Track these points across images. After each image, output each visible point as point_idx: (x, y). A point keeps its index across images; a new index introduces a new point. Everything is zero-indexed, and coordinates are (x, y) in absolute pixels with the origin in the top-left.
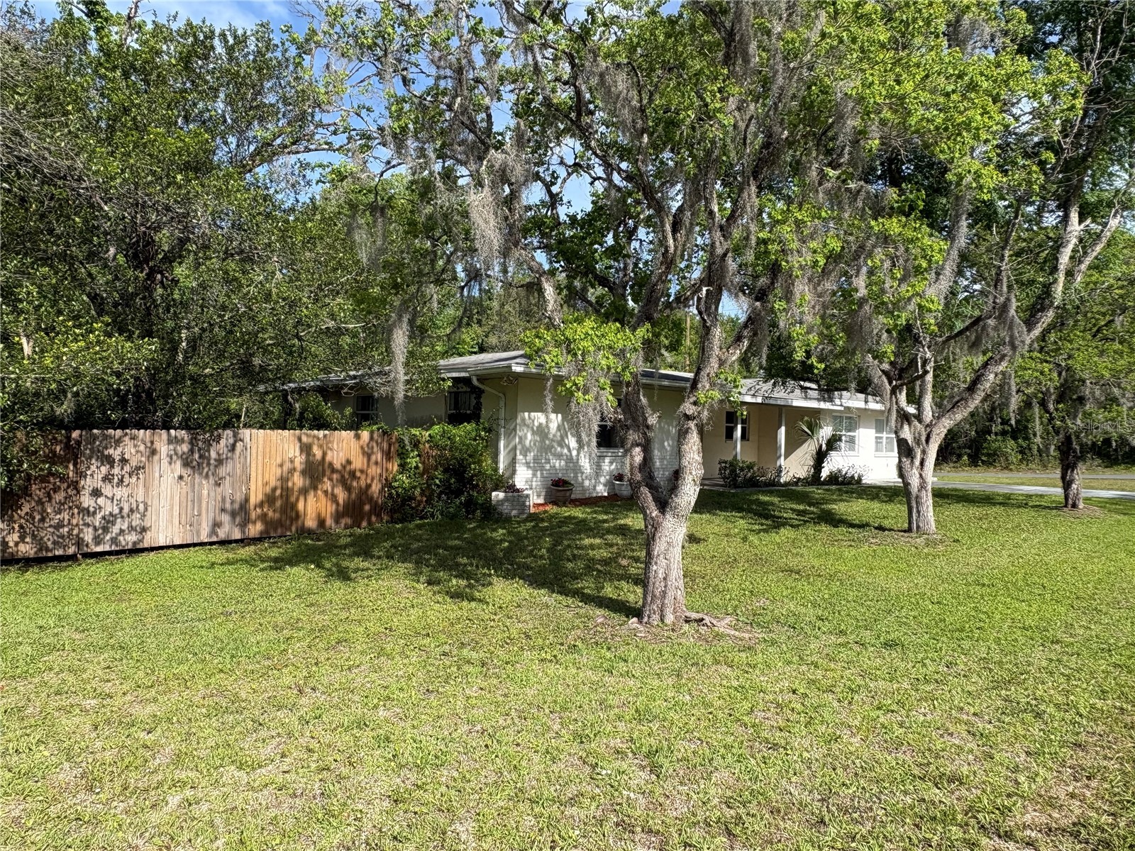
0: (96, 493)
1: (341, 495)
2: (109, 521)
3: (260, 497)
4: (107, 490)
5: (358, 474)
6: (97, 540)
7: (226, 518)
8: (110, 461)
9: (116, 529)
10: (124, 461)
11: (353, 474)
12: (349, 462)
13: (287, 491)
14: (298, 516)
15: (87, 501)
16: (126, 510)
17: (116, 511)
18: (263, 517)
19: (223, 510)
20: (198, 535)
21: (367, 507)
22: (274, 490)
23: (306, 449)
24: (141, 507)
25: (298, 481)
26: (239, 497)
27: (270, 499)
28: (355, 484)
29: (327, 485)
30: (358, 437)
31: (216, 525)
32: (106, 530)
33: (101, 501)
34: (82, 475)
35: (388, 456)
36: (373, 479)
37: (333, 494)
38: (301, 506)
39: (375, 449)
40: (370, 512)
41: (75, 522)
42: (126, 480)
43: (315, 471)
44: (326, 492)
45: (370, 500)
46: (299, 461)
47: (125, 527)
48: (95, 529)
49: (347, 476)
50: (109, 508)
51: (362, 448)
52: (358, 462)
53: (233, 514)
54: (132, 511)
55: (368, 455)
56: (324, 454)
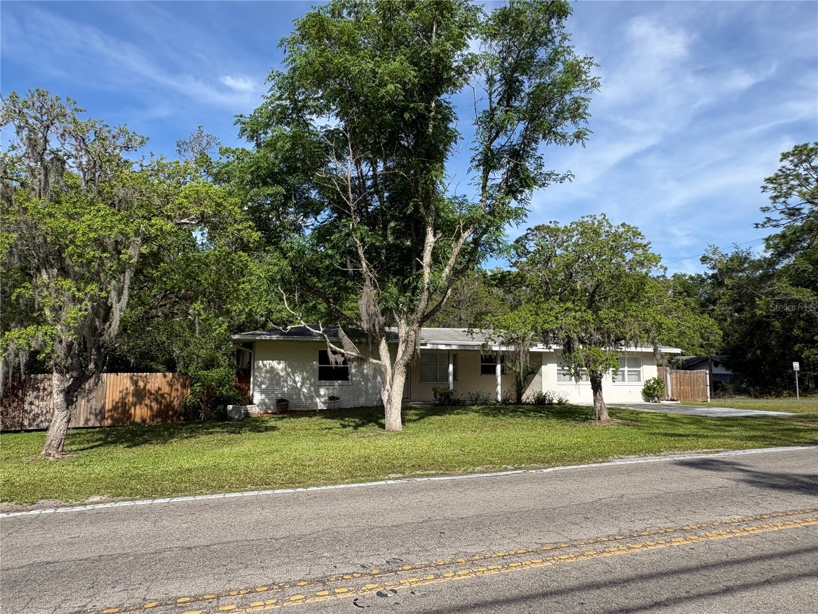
0: (31, 403)
1: (155, 406)
2: (37, 416)
3: (110, 407)
4: (36, 402)
5: (166, 396)
6: (30, 425)
7: (92, 417)
8: (38, 389)
9: (39, 420)
10: (44, 389)
11: (162, 396)
12: (159, 389)
13: (124, 404)
14: (131, 415)
15: (27, 407)
16: (44, 412)
17: (40, 412)
18: (112, 417)
19: (91, 413)
20: (79, 423)
21: (171, 413)
22: (117, 403)
23: (135, 383)
24: (52, 411)
25: (130, 399)
26: (99, 406)
27: (115, 408)
28: (163, 401)
29: (147, 402)
30: (165, 376)
31: (87, 420)
32: (34, 420)
33: (33, 407)
34: (25, 395)
35: (184, 386)
36: (174, 398)
37: (151, 406)
38: (132, 411)
39: (176, 382)
40: (173, 416)
41: (21, 416)
42: (45, 398)
43: (140, 394)
44: (147, 405)
45: (173, 409)
46: (132, 388)
47: (43, 419)
48: (29, 420)
49: (158, 396)
50: (36, 410)
51: (168, 382)
52: (166, 389)
53: (96, 415)
54: (47, 412)
55: (171, 385)
56: (145, 385)
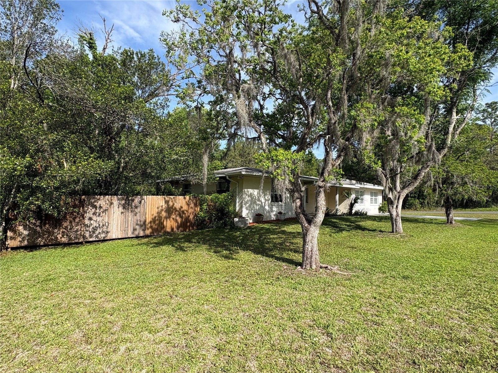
0: (90, 219)
1: (179, 220)
2: (95, 229)
3: (150, 220)
4: (94, 218)
5: (185, 212)
6: (91, 236)
7: (137, 227)
8: (95, 207)
9: (97, 232)
10: (100, 207)
11: (183, 212)
12: (181, 207)
13: (160, 217)
14: (164, 227)
15: (87, 222)
16: (101, 225)
17: (98, 225)
18: (151, 227)
19: (137, 224)
20: (127, 234)
21: (188, 224)
22: (155, 217)
23: (167, 202)
24: (107, 224)
25: (164, 214)
26: (143, 220)
27: (154, 220)
28: (184, 215)
29: (174, 216)
30: (185, 198)
31: (135, 230)
32: (94, 232)
33: (92, 222)
34: (85, 212)
35: (196, 205)
36: (190, 214)
37: (176, 220)
38: (165, 223)
39: (191, 203)
40: (189, 226)
41: (82, 229)
42: (101, 214)
43: (170, 210)
44: (173, 219)
45: (190, 221)
46: (165, 206)
47: (101, 231)
48: (90, 232)
49: (181, 213)
50: (95, 224)
51: (186, 202)
52: (185, 208)
53: (141, 226)
54: (103, 225)
55: (188, 205)
56: (174, 204)
